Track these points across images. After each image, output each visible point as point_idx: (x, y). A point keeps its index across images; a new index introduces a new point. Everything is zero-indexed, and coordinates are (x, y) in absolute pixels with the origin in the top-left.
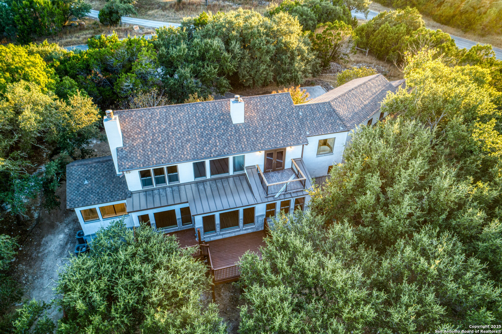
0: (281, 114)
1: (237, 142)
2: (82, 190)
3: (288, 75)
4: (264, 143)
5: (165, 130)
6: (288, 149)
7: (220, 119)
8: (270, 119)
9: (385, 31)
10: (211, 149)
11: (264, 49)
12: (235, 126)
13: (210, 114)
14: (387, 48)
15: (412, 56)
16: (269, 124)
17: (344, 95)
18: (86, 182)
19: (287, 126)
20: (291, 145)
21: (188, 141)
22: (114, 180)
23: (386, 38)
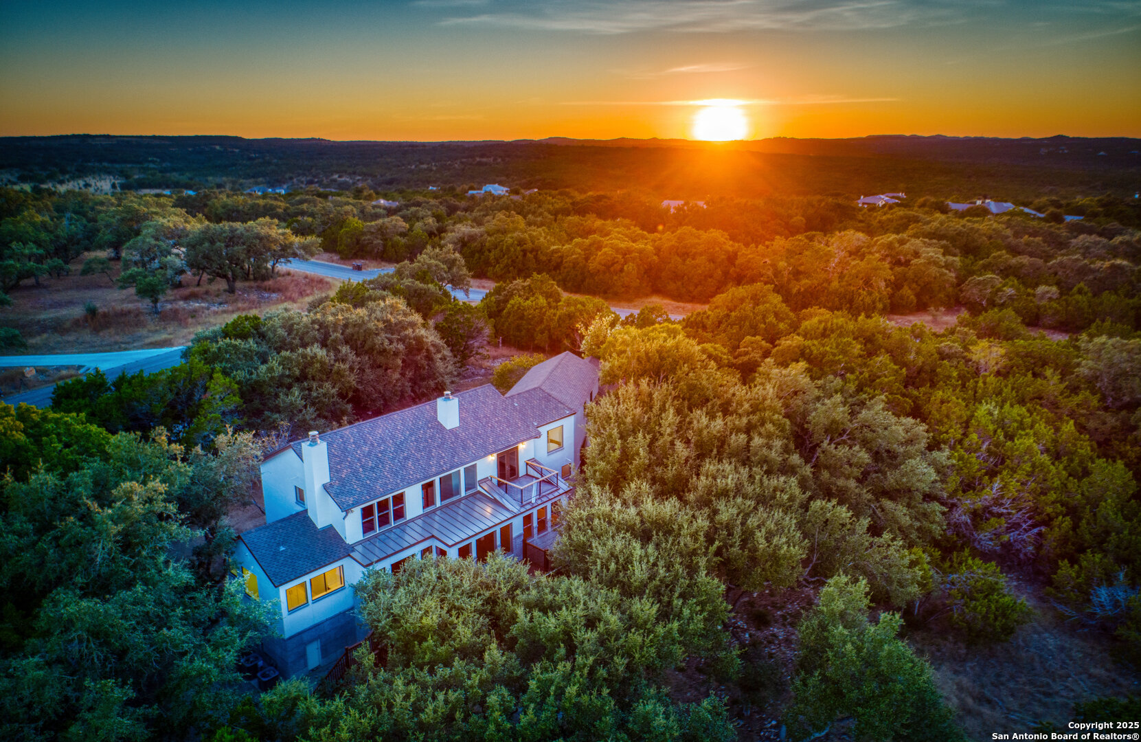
0: (495, 409)
1: (464, 449)
2: (282, 558)
3: (432, 383)
4: (494, 443)
5: (370, 452)
6: (522, 447)
7: (428, 428)
8: (486, 417)
9: (519, 308)
10: (438, 462)
11: (390, 349)
12: (451, 431)
13: (413, 424)
14: (528, 330)
15: (587, 329)
16: (487, 423)
17: (548, 378)
18: (282, 549)
19: (508, 421)
20: (522, 441)
21: (406, 459)
22: (319, 536)
23: (522, 318)
